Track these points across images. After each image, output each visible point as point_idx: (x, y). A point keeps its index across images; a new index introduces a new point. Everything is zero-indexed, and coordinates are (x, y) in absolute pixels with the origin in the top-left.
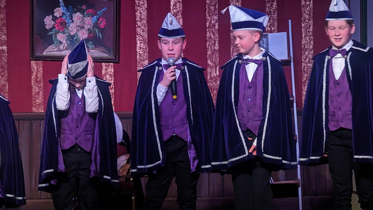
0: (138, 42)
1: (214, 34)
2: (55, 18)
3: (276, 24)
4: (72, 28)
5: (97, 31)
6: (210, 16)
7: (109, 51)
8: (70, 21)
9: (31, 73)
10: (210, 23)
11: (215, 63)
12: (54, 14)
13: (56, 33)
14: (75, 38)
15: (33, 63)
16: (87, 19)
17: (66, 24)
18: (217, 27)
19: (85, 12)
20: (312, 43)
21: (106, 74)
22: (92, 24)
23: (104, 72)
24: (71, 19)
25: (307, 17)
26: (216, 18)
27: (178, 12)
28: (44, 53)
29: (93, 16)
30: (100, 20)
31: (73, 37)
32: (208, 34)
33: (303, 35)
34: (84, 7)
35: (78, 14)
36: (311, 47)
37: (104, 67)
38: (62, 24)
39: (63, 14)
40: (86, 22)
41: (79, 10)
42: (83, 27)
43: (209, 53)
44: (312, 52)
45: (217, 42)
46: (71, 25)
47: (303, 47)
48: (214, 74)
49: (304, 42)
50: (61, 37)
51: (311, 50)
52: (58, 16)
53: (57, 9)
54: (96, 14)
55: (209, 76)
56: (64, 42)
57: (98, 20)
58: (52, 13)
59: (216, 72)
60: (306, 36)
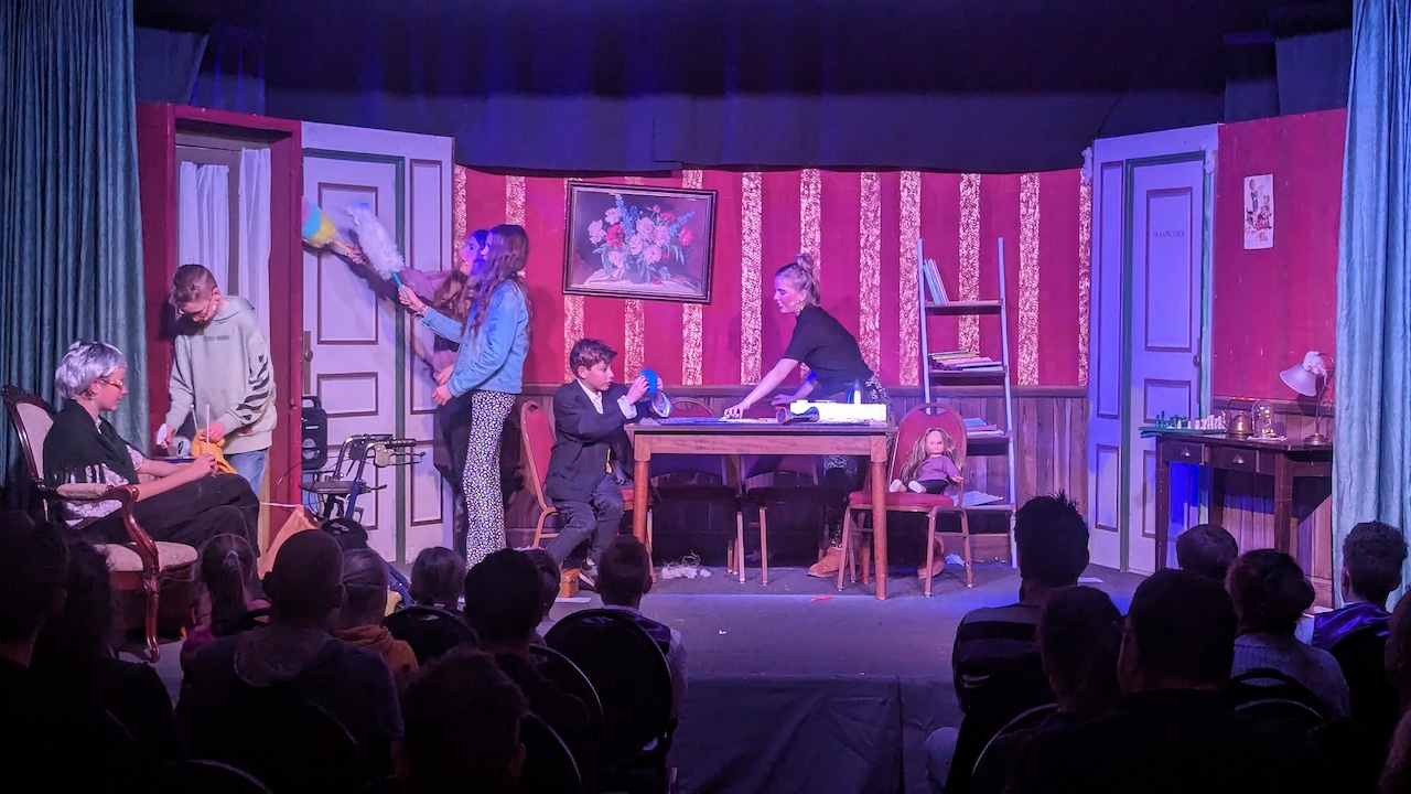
0: (745, 269)
1: (872, 258)
2: (606, 226)
3: (977, 244)
4: (635, 244)
5: (676, 248)
6: (866, 228)
7: (696, 285)
8: (633, 231)
9: (564, 316)
10: (867, 240)
11: (872, 308)
12: (607, 220)
13: (608, 250)
14: (639, 260)
15: (567, 299)
16: (661, 229)
17: (624, 236)
18: (878, 247)
19: (658, 218)
20: (1036, 277)
21: (689, 321)
22: (669, 238)
23: (685, 318)
24: (635, 229)
25: (1030, 234)
26: (877, 231)
27: (813, 220)
28: (587, 285)
29: (670, 224)
30: (683, 232)
31: (635, 258)
32: (862, 259)
33: (1022, 264)
34: (656, 209)
35: (646, 219)
36: (1035, 285)
37: (686, 310)
38: (618, 235)
39: (621, 219)
40: (659, 235)
41: (649, 214)
42: (653, 243)
43: (863, 290)
44: (1037, 293)
45: (878, 273)
46: (634, 237)
47: (1021, 283)
48: (870, 327)
49: (1022, 275)
50: (615, 257)
51: (1034, 289)
52: (612, 223)
53: (611, 210)
54: (676, 221)
55: (862, 330)
56: (621, 266)
57: (679, 232)
58: (603, 217)
59: (874, 323)
60: (1026, 265)
